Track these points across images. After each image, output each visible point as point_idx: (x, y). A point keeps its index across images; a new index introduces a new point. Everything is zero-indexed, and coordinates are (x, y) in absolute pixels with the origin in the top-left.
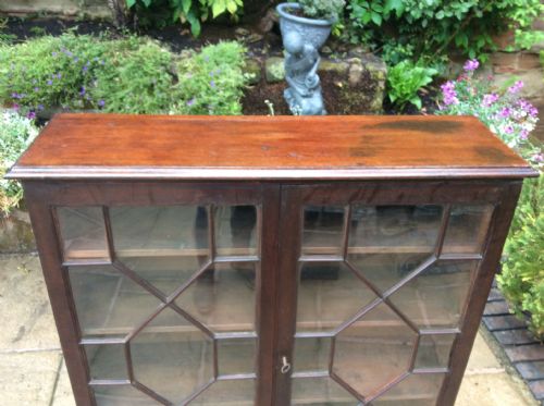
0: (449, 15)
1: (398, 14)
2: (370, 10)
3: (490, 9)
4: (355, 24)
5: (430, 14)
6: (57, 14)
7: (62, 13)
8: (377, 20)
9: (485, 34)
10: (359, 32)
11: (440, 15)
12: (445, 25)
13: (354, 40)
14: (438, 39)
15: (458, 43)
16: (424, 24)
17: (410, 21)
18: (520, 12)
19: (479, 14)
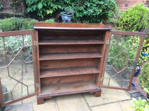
0: (96, 14)
1: (86, 15)
2: (79, 14)
3: (104, 13)
4: (77, 17)
5: (92, 14)
6: (8, 14)
7: (10, 14)
8: (81, 16)
9: (103, 19)
10: (78, 18)
11: (94, 15)
12: (95, 17)
13: (77, 20)
14: (94, 20)
15: (98, 21)
16: (91, 17)
17: (88, 16)
18: (109, 14)
19: (102, 14)
